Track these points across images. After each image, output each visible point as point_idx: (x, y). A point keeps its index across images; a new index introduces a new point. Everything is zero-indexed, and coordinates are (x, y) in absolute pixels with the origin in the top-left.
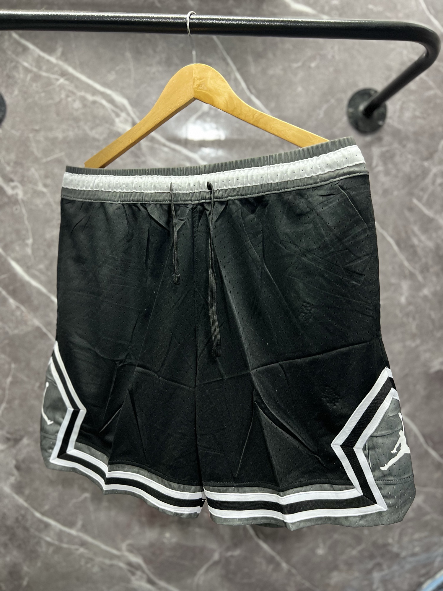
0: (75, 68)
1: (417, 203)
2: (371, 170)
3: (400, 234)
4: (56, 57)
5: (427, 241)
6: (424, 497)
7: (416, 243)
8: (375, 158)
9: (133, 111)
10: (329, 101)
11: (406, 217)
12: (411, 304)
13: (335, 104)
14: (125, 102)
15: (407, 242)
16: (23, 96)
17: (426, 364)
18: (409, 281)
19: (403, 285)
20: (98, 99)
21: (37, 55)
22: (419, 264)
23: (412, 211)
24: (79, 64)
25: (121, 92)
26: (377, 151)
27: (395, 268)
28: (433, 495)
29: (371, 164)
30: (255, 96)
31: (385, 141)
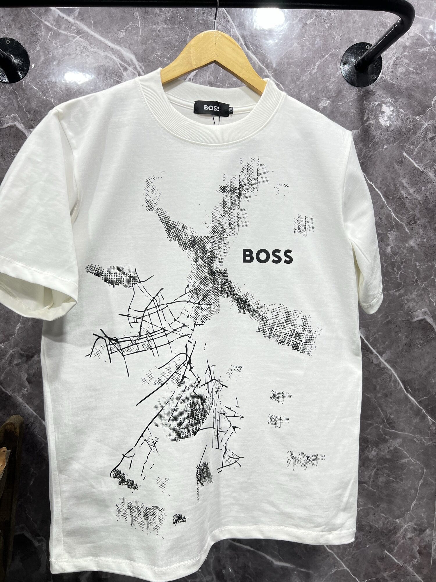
0: (89, 27)
1: (407, 156)
2: (363, 123)
3: (388, 186)
4: (73, 17)
5: (415, 195)
6: (401, 440)
7: (405, 195)
8: (367, 112)
9: (139, 65)
10: (324, 56)
11: (396, 170)
12: (396, 255)
13: (330, 59)
14: (133, 57)
15: (395, 194)
16: (44, 52)
17: (409, 313)
18: (396, 232)
19: (390, 236)
20: (109, 55)
21: (58, 15)
22: (406, 216)
23: (402, 165)
24: (93, 23)
25: (130, 48)
26: (369, 106)
27: (383, 219)
28: (411, 440)
29: (362, 118)
30: (253, 52)
31: (377, 96)
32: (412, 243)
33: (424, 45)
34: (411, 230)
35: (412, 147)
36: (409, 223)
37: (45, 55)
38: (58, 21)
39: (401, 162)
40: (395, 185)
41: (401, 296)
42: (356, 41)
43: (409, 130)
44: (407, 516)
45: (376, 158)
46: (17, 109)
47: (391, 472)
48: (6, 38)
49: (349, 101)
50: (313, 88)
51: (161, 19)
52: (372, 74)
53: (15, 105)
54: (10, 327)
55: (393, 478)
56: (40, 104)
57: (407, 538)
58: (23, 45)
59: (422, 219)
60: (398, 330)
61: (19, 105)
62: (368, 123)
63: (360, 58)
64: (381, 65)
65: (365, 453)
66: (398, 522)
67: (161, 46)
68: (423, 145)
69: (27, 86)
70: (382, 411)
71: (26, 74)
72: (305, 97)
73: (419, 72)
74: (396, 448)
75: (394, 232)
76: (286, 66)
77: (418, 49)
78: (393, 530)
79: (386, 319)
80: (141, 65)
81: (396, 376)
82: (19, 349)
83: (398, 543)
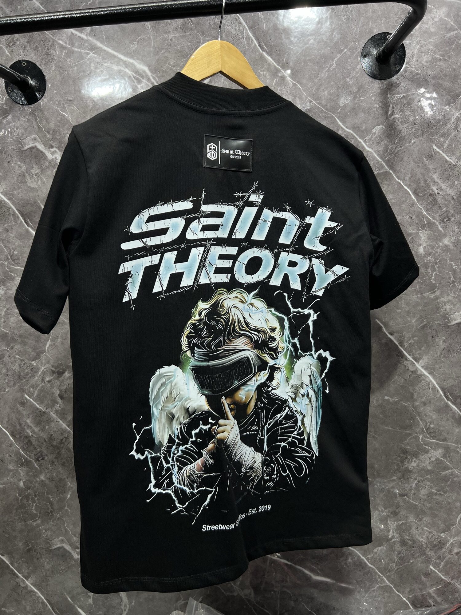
1: (437, 150)
2: (387, 118)
3: (418, 183)
4: (86, 34)
5: (448, 190)
6: (443, 450)
7: (436, 192)
8: (391, 105)
9: (153, 77)
10: (342, 51)
11: (425, 165)
12: (430, 255)
13: (348, 53)
14: (146, 69)
15: (426, 191)
16: (59, 71)
17: (446, 317)
18: (428, 231)
19: (421, 235)
20: (122, 69)
21: (70, 33)
22: (439, 213)
23: (432, 159)
24: (106, 38)
25: (142, 60)
26: (393, 99)
27: (413, 218)
28: (455, 450)
29: (387, 112)
30: (267, 53)
31: (402, 88)
32: (446, 241)
33: (451, 29)
34: (445, 228)
35: (442, 139)
36: (442, 221)
37: (61, 74)
38: (72, 39)
39: (430, 157)
40: (425, 181)
41: (437, 298)
42: (376, 32)
43: (439, 121)
44: (454, 529)
45: (403, 154)
46: (37, 130)
47: (434, 484)
48: (22, 60)
49: (372, 96)
50: (333, 85)
51: (172, 27)
52: (395, 65)
53: (35, 126)
54: (41, 345)
55: (436, 490)
56: (59, 124)
57: (453, 553)
58: (39, 66)
59: (456, 215)
60: (435, 334)
61: (38, 126)
62: (393, 117)
63: (381, 49)
64: (404, 55)
65: (404, 465)
66: (444, 536)
67: (173, 55)
68: (455, 136)
69: (45, 107)
70: (421, 420)
71: (43, 95)
72: (324, 95)
73: (447, 59)
74: (437, 459)
75: (426, 231)
76: (303, 64)
77: (444, 34)
78: (438, 545)
79: (421, 323)
80: (154, 76)
81: (435, 383)
82: (50, 366)
83: (444, 558)
